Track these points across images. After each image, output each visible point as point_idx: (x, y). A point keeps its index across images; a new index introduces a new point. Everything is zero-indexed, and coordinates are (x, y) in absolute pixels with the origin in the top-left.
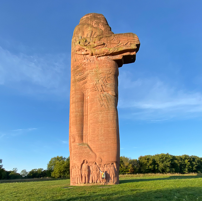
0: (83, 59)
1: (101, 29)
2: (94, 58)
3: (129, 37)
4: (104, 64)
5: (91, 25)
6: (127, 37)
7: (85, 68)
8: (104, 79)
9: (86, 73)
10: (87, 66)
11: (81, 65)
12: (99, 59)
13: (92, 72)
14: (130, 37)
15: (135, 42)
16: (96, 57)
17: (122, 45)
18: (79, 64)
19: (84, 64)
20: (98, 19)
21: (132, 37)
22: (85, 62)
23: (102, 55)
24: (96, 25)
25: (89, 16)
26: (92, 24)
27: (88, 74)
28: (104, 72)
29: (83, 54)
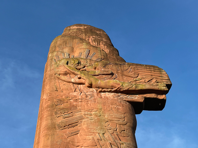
0: (71, 89)
1: (104, 51)
2: (93, 92)
3: (153, 72)
4: (112, 105)
5: (85, 40)
6: (150, 72)
7: (76, 107)
8: (115, 133)
9: (77, 115)
10: (80, 103)
11: (68, 99)
12: (103, 96)
13: (91, 115)
14: (155, 72)
15: (164, 80)
16: (97, 91)
17: (143, 80)
18: (64, 97)
19: (74, 99)
20: (97, 34)
21: (158, 73)
22: (75, 96)
23: (109, 90)
24: (94, 43)
25: (82, 28)
26: (88, 40)
27: (82, 118)
28: (113, 119)
29: (72, 82)
